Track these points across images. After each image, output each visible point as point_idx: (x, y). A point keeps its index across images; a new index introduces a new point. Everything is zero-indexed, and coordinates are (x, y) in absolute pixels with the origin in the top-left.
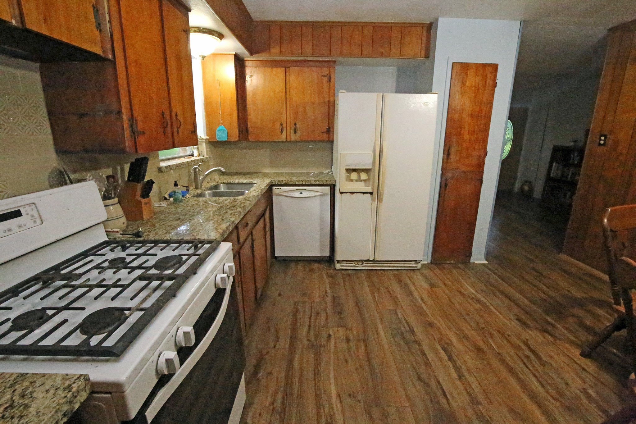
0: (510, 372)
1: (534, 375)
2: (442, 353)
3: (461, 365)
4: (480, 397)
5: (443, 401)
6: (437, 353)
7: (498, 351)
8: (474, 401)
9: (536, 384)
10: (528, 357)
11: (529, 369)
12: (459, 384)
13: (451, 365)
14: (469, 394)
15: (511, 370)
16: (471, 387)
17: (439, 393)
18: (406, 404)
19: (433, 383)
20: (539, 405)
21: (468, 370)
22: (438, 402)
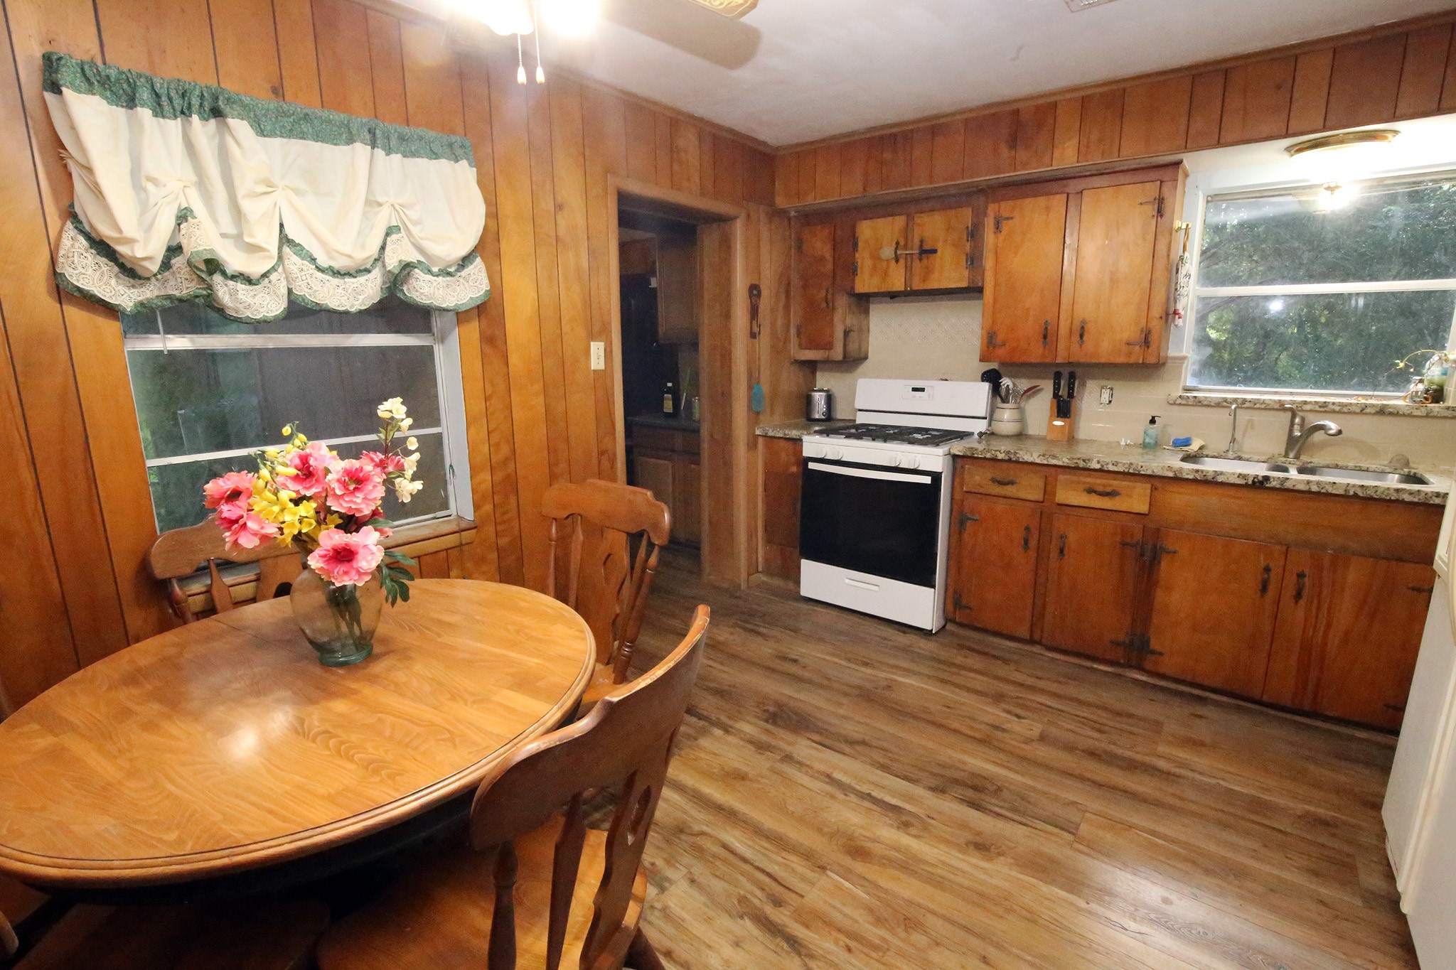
0: (781, 839)
1: (745, 860)
2: (894, 801)
3: (848, 798)
4: (786, 768)
5: (817, 738)
6: (894, 793)
7: (829, 873)
8: (788, 758)
9: (737, 845)
10: (777, 903)
11: (758, 868)
12: (823, 768)
13: (858, 787)
14: (800, 764)
15: (780, 842)
16: (807, 773)
17: (828, 742)
18: (841, 712)
19: (847, 749)
20: (719, 809)
21: (832, 797)
22: (821, 734)
